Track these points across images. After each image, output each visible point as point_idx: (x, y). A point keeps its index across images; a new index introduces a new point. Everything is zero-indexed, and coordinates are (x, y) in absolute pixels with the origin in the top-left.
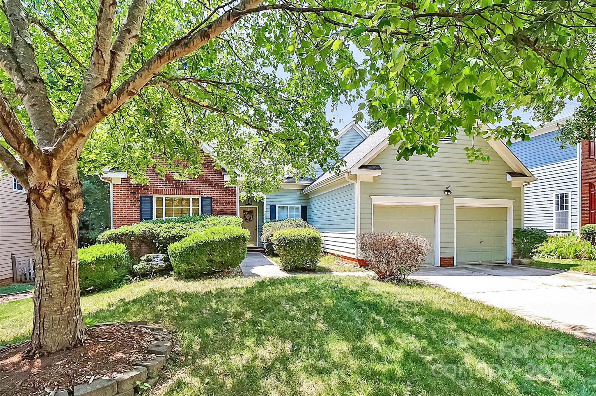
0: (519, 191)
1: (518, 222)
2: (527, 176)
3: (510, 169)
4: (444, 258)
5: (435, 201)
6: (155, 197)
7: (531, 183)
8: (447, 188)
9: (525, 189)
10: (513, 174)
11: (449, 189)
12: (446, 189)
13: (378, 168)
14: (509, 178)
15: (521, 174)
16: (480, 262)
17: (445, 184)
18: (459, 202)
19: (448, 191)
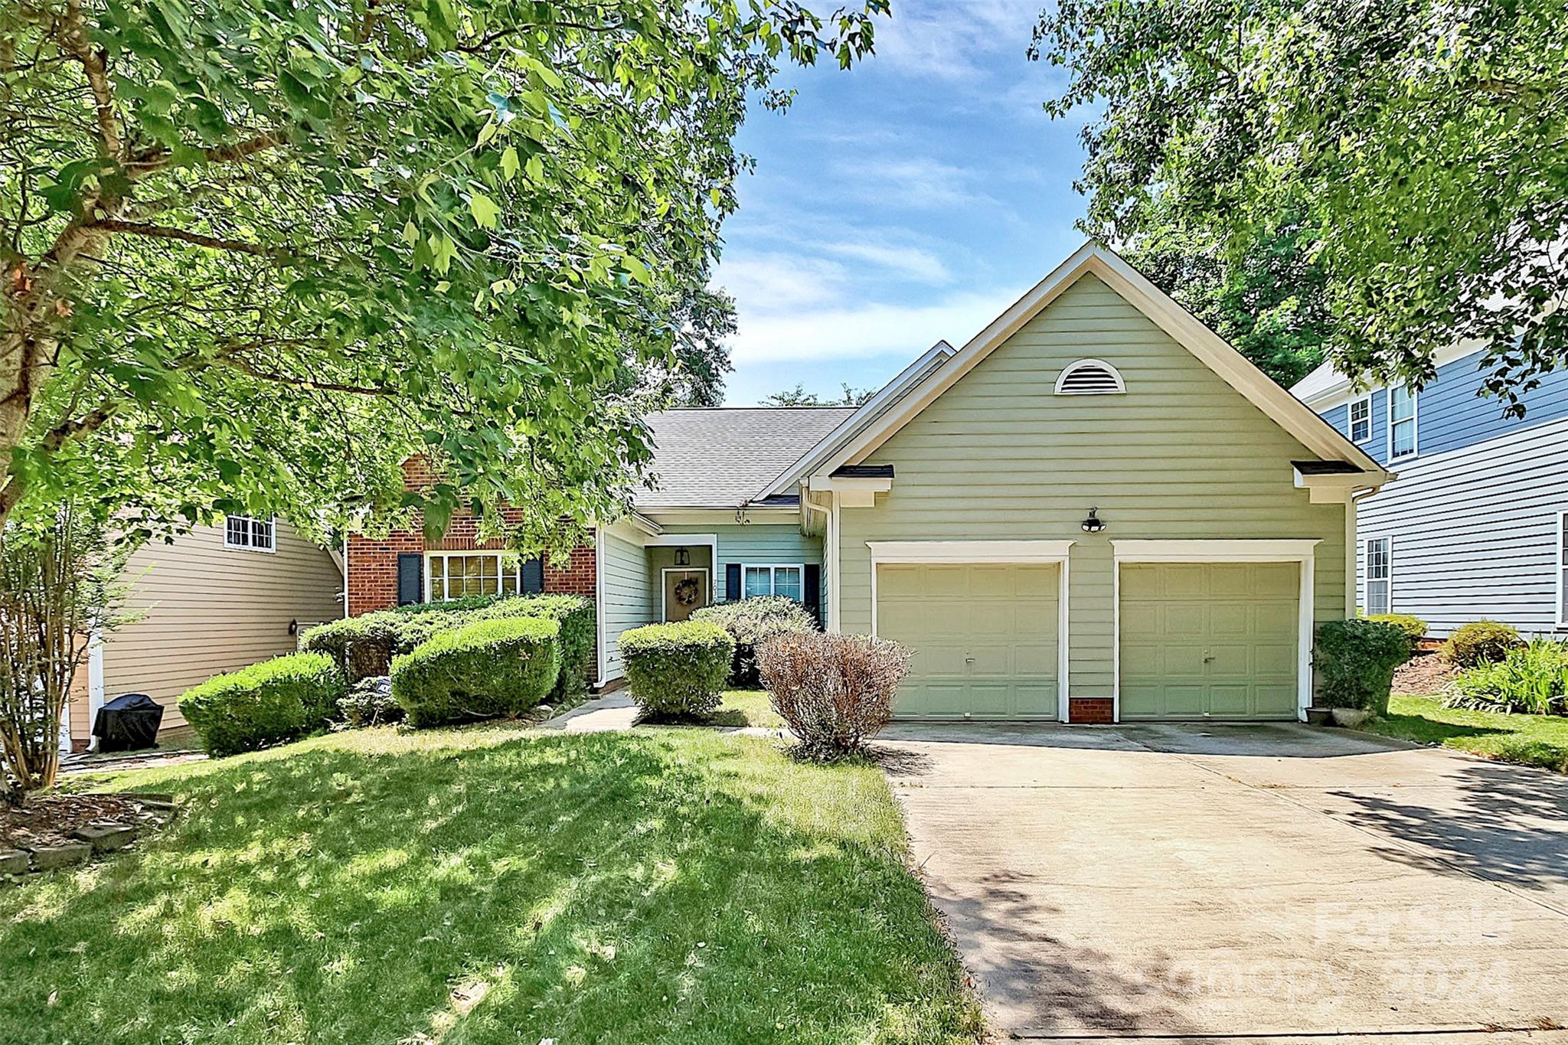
0: (1337, 513)
1: (1335, 603)
2: (1362, 471)
3: (1308, 453)
4: (1084, 701)
5: (1055, 551)
6: (428, 555)
7: (1382, 488)
8: (1092, 514)
9: (1359, 508)
10: (1313, 466)
11: (1098, 515)
12: (1086, 517)
13: (887, 472)
14: (1299, 479)
15: (1344, 466)
16: (1207, 714)
17: (1090, 504)
18: (1128, 551)
19: (1093, 522)
